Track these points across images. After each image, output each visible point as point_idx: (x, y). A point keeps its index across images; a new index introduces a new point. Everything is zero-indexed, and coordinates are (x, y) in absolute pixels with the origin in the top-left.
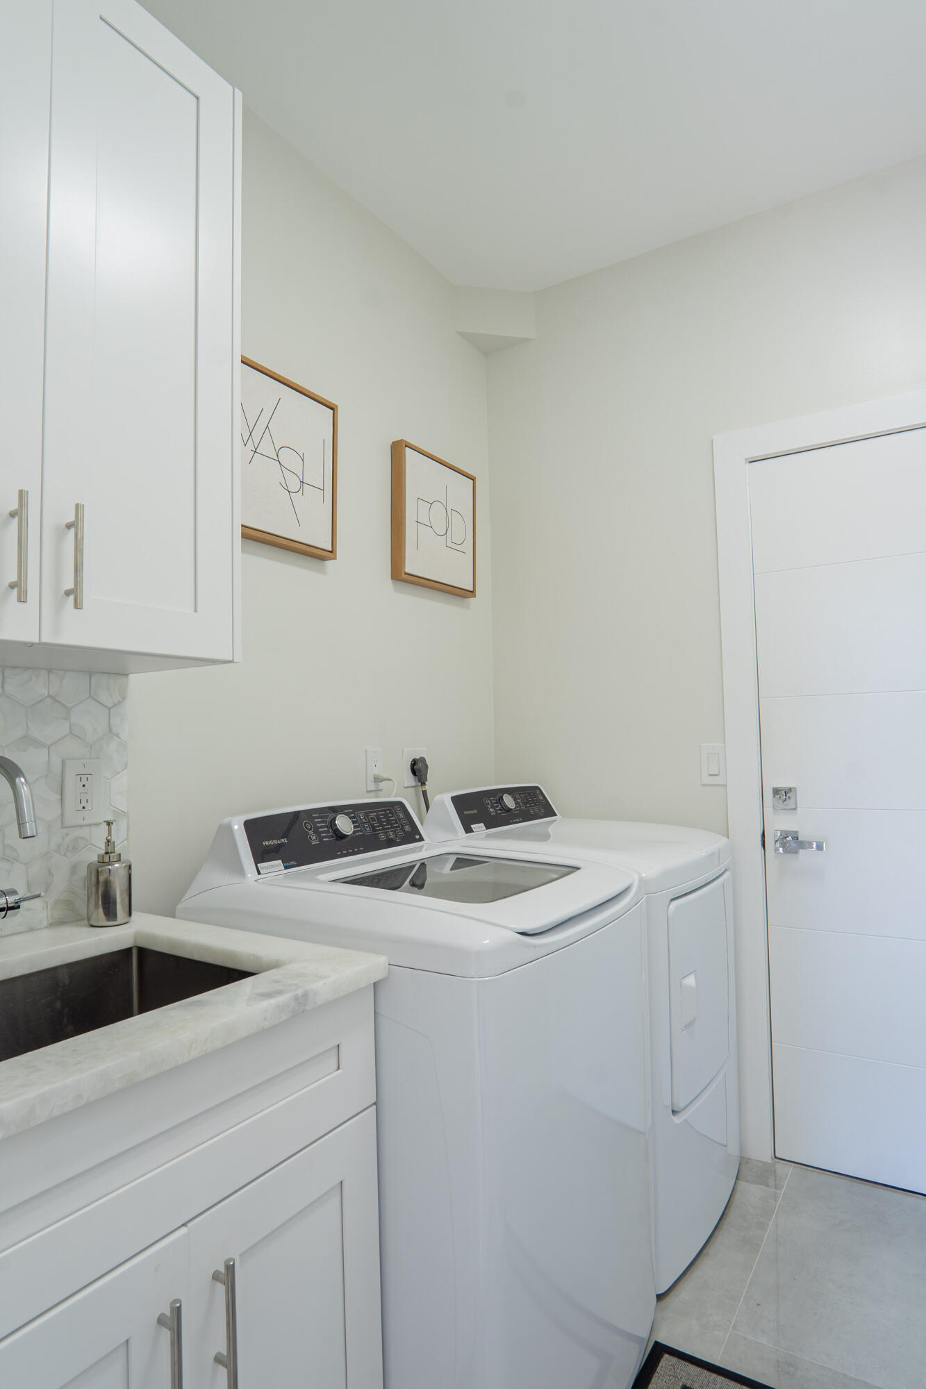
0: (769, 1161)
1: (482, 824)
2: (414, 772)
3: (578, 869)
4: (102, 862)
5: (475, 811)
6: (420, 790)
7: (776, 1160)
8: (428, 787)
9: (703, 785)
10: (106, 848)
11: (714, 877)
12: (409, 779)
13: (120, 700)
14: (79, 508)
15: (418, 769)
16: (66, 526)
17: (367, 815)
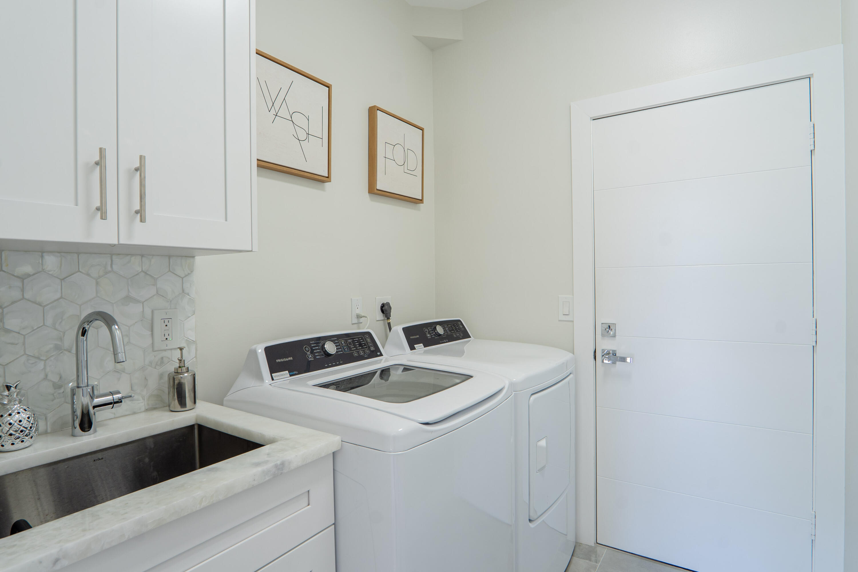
0: (593, 545)
1: (422, 344)
2: (382, 311)
3: (472, 377)
4: (177, 373)
5: (418, 336)
6: (387, 322)
7: (598, 545)
8: (391, 321)
9: (560, 321)
10: (180, 364)
11: (564, 377)
12: (380, 316)
13: (189, 272)
14: (142, 158)
15: (385, 309)
16: (135, 169)
17: (346, 341)
